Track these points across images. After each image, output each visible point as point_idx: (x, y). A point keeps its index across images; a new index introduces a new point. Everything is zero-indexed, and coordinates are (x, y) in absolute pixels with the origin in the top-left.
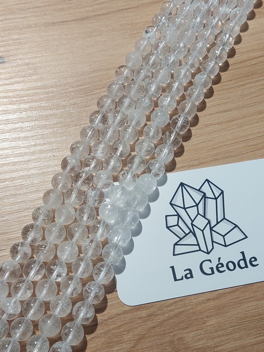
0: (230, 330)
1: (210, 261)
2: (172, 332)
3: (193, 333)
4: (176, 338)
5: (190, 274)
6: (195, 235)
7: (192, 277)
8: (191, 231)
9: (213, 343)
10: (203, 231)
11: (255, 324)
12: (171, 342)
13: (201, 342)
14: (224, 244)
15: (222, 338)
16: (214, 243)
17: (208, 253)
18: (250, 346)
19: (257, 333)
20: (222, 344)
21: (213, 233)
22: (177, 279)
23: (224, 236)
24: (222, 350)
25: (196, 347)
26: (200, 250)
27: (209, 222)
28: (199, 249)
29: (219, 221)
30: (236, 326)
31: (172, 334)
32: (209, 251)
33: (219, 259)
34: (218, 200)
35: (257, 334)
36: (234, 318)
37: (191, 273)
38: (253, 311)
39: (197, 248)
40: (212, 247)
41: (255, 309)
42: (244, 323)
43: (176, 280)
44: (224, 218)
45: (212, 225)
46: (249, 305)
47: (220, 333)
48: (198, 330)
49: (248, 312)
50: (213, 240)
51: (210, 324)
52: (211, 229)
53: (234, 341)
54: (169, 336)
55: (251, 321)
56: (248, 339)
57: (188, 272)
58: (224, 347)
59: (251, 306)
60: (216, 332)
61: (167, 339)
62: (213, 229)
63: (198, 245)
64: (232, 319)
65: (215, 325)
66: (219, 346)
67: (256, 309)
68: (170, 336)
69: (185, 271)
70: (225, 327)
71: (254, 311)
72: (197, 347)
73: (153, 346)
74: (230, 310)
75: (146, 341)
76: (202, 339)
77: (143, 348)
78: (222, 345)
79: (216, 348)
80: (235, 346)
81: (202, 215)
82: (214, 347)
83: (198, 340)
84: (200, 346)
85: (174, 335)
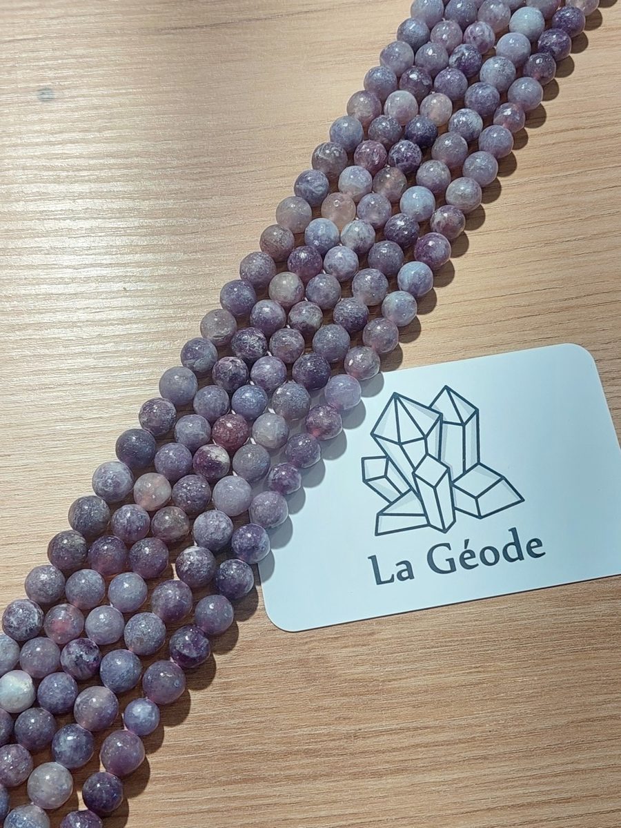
0: (421, 653)
1: (448, 545)
2: (306, 643)
3: (346, 649)
4: (312, 655)
5: (406, 572)
6: (418, 494)
7: (411, 576)
8: (411, 489)
9: (382, 674)
10: (434, 488)
11: (471, 648)
12: (302, 662)
13: (361, 669)
14: (477, 514)
15: (403, 667)
16: (456, 511)
17: (444, 530)
18: (454, 687)
19: (473, 666)
20: (400, 677)
21: (456, 491)
22: (382, 580)
23: (476, 498)
24: (398, 688)
25: (348, 678)
26: (429, 525)
27: (448, 471)
28: (426, 523)
29: (467, 469)
30: (432, 647)
31: (306, 647)
32: (446, 527)
33: (467, 542)
34: (466, 426)
35: (470, 668)
36: (432, 633)
37: (409, 569)
38: (470, 623)
39: (423, 521)
40: (452, 520)
41: (475, 621)
42: (450, 644)
43: (379, 582)
44: (479, 463)
45: (454, 477)
46: (465, 611)
47: (400, 656)
48: (358, 645)
49: (461, 624)
50: (455, 506)
51: (381, 637)
52: (452, 484)
53: (424, 675)
54: (299, 650)
55: (464, 642)
56: (453, 674)
57: (404, 567)
58: (403, 683)
59: (469, 613)
60: (392, 653)
61: (295, 655)
62: (456, 484)
63: (425, 514)
64: (426, 633)
65: (393, 640)
66: (394, 680)
67: (477, 620)
68: (302, 650)
69: (398, 565)
70: (411, 647)
71: (474, 623)
72: (351, 677)
73: (267, 665)
74: (425, 617)
75: (254, 653)
76: (363, 663)
77: (246, 667)
78: (400, 679)
79: (388, 683)
80: (424, 685)
81: (434, 456)
82: (383, 681)
83: (355, 665)
84: (356, 676)
85: (310, 650)
